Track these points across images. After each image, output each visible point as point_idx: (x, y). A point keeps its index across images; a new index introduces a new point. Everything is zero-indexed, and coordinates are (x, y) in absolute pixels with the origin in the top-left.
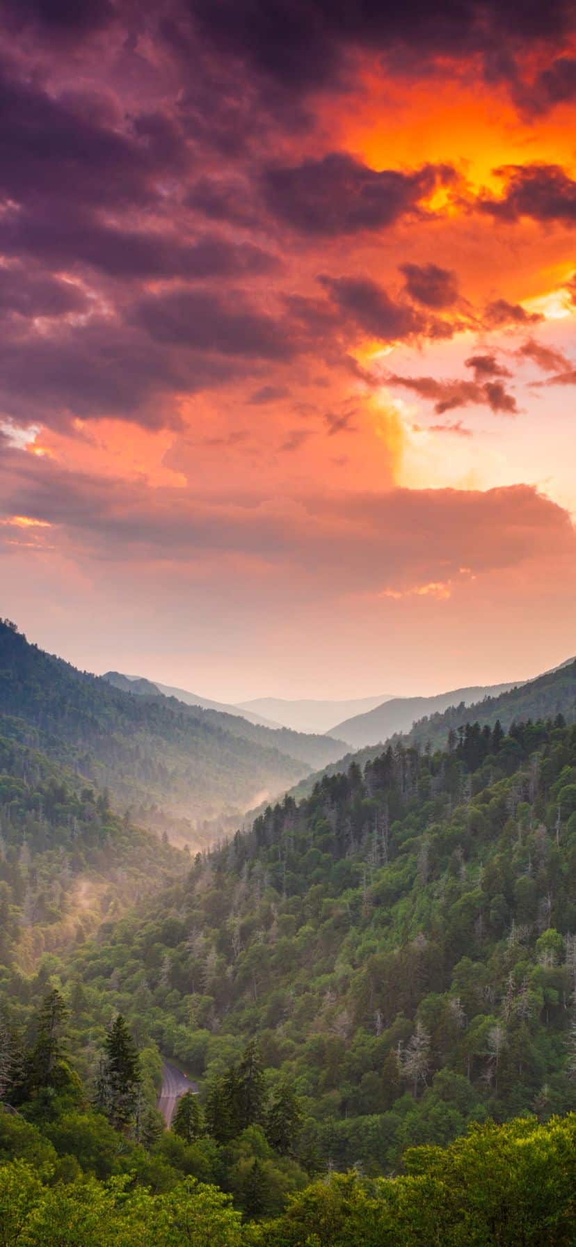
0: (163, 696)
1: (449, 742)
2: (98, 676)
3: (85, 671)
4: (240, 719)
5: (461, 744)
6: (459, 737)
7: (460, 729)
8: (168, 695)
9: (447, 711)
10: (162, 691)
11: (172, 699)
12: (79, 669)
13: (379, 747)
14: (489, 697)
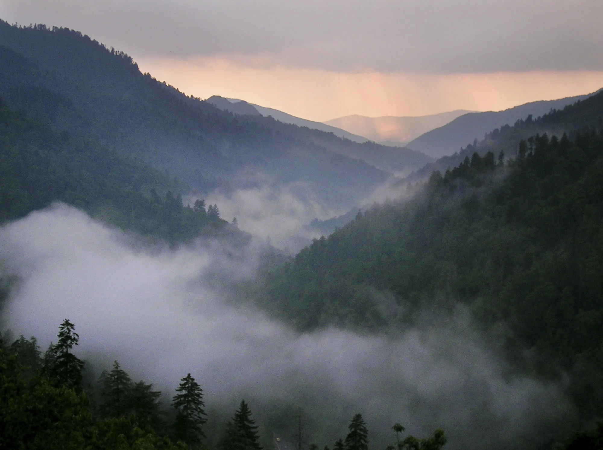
0: (261, 115)
1: (520, 152)
2: (203, 100)
3: (192, 96)
4: (331, 134)
5: (531, 153)
6: (529, 147)
7: (531, 140)
8: (265, 115)
9: (516, 124)
10: (261, 112)
11: (270, 117)
12: (186, 95)
13: (455, 156)
14: (555, 110)
